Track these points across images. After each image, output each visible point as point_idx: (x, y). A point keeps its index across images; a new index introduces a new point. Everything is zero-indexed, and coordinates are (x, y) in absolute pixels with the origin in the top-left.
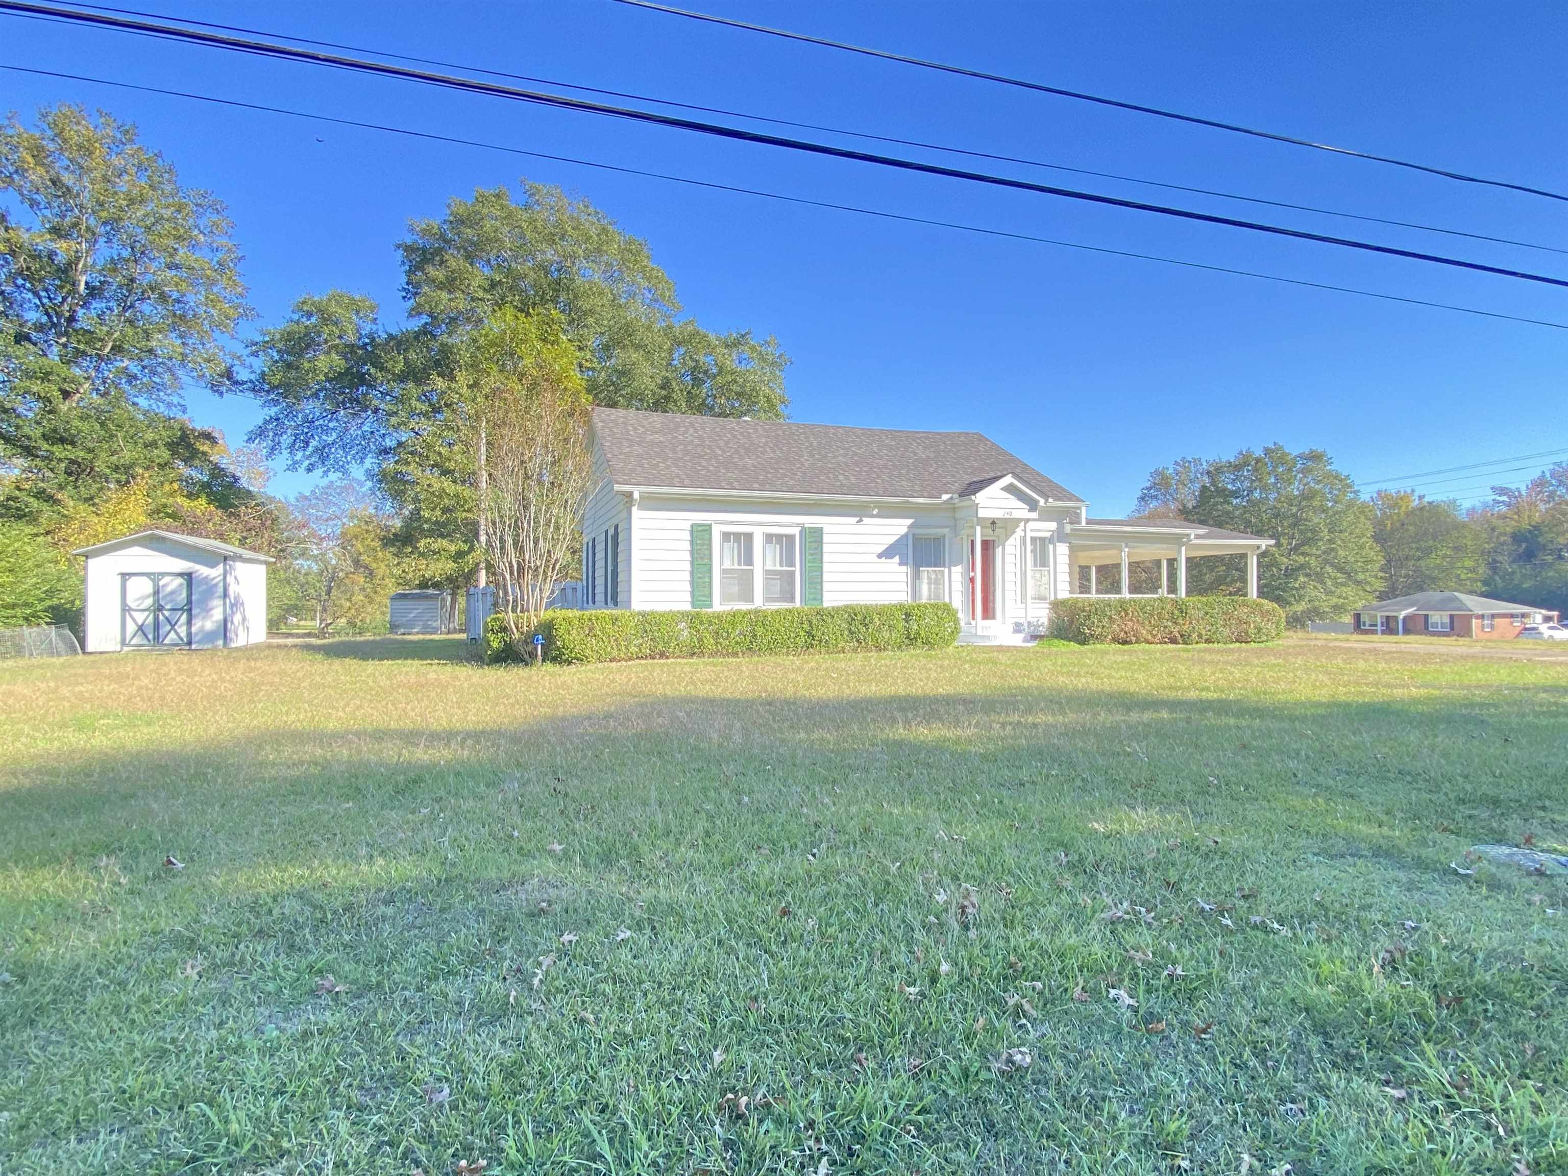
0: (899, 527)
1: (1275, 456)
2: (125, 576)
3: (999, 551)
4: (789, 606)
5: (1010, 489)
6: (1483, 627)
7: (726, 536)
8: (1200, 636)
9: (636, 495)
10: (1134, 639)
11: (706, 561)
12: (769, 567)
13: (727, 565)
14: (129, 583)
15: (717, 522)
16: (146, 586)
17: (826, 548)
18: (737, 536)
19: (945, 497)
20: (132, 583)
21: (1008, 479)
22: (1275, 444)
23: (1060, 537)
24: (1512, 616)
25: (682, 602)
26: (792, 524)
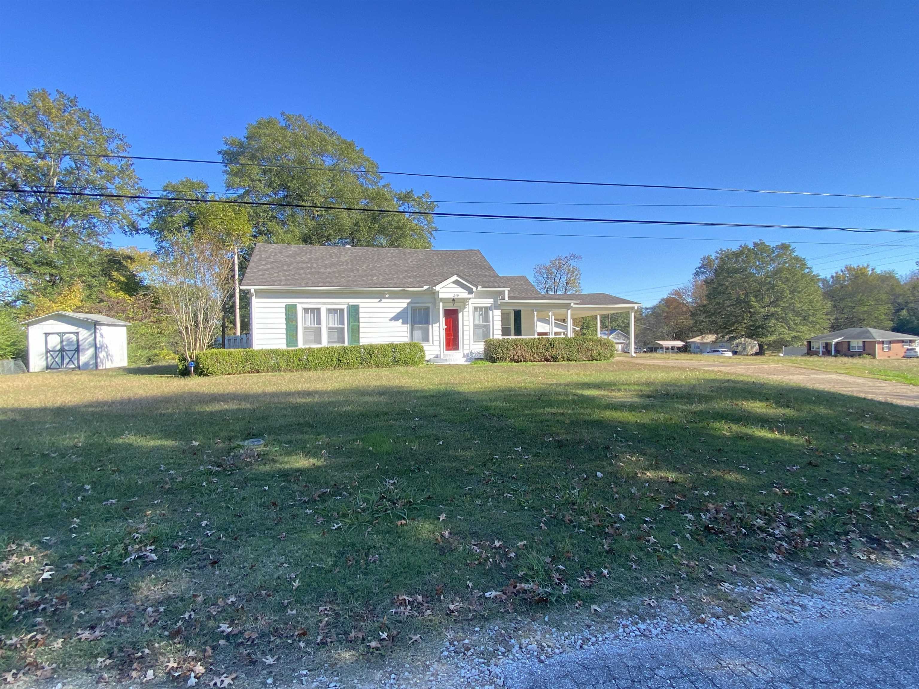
0: (402, 304)
1: (760, 247)
2: (47, 335)
3: (460, 315)
4: (342, 345)
5: (456, 282)
6: (883, 348)
7: (306, 310)
8: (563, 358)
9: (252, 291)
10: (522, 360)
11: (294, 323)
12: (331, 325)
13: (308, 324)
14: (48, 338)
15: (300, 303)
16: (57, 339)
17: (361, 315)
18: (312, 310)
19: (426, 287)
20: (50, 338)
21: (455, 278)
22: (760, 240)
23: (495, 306)
24: (903, 342)
25: (281, 344)
26: (342, 303)
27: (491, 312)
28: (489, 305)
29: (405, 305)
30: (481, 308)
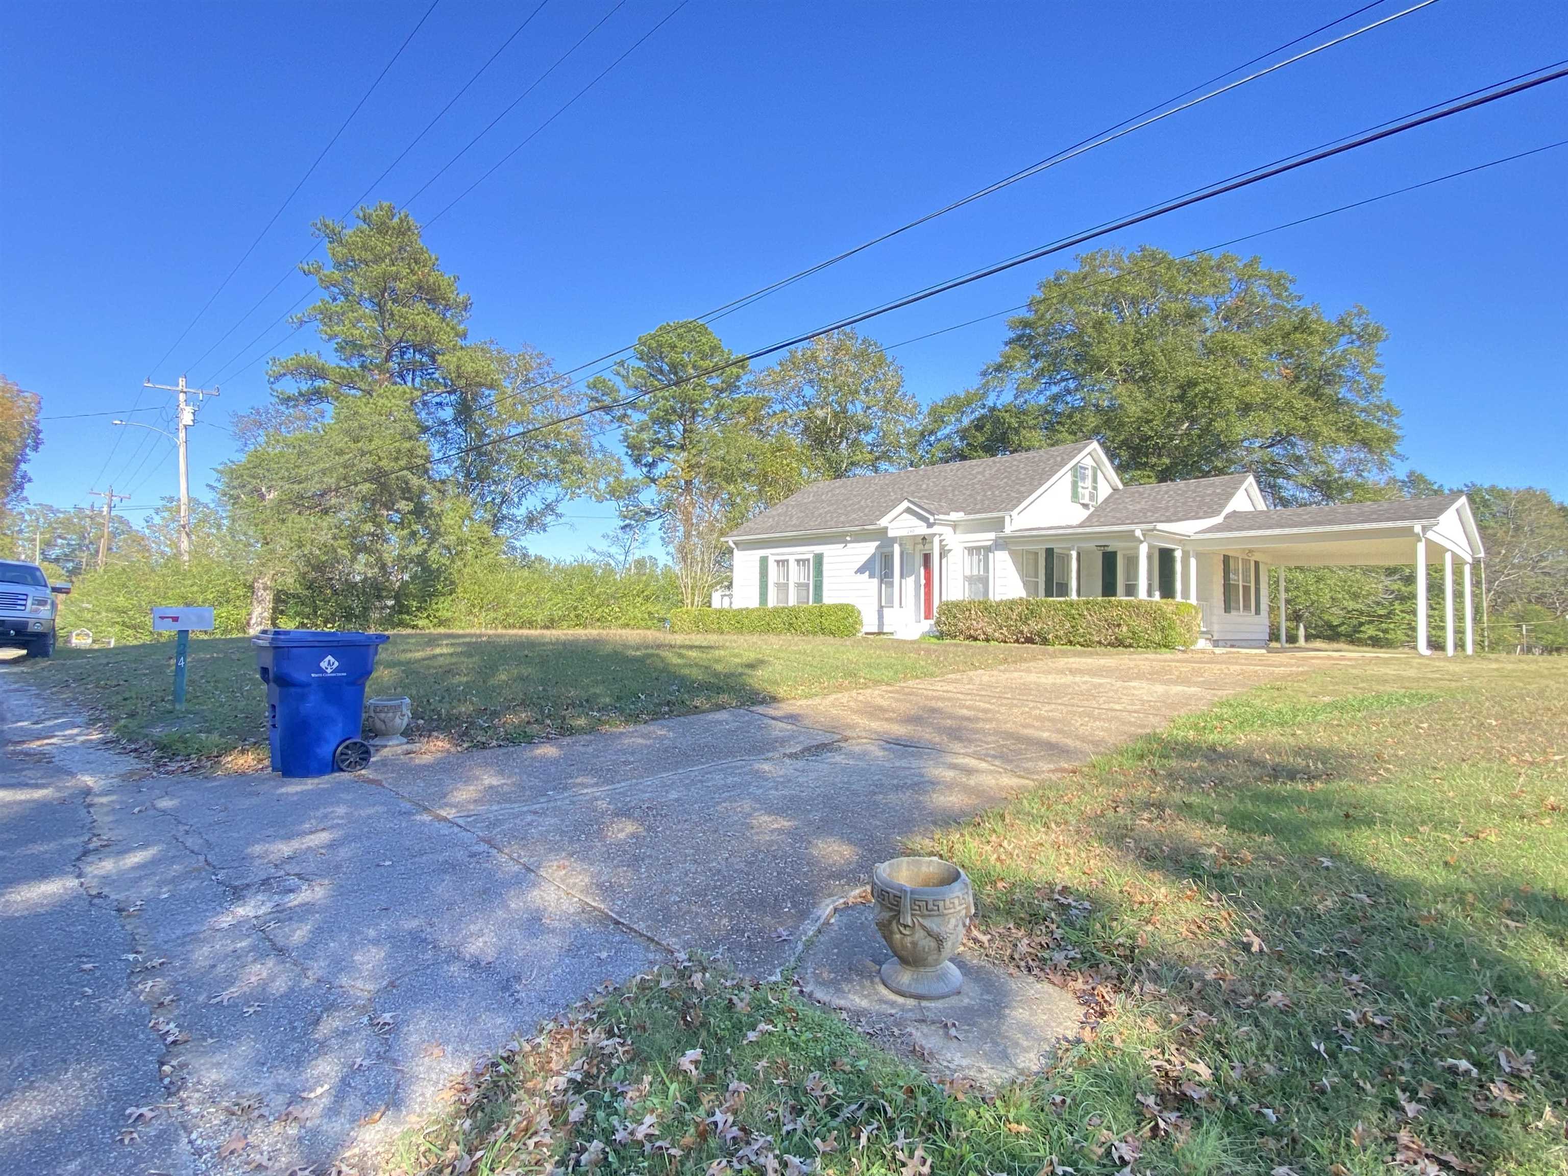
0: (868, 549)
4: (806, 604)
5: (908, 510)
7: (777, 563)
11: (766, 579)
12: (799, 579)
13: (778, 579)
15: (773, 554)
17: (825, 564)
18: (783, 562)
21: (905, 504)
23: (999, 545)
25: (753, 602)
26: (808, 552)
27: (991, 555)
28: (990, 543)
29: (873, 551)
30: (978, 549)
